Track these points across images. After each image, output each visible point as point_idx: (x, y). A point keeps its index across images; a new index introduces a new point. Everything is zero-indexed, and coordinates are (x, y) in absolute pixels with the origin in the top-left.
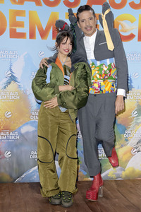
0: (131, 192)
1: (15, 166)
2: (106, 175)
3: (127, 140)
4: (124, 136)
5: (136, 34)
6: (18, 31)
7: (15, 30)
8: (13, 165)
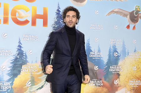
5: (30, 20)
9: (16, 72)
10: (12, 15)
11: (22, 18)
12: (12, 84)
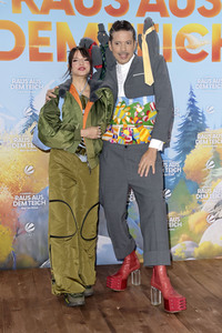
0: (209, 277)
1: (40, 244)
3: (200, 203)
4: (197, 197)
5: (209, 51)
6: (40, 51)
7: (37, 49)
8: (37, 242)
9: (187, 144)
10: (177, 45)
11: (194, 48)
12: (182, 164)
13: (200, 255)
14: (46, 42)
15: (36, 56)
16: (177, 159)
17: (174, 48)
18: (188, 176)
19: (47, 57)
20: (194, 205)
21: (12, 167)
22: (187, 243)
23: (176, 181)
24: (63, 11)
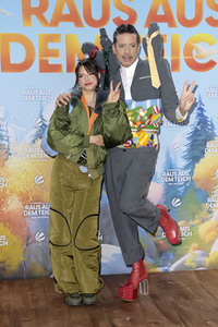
2: (182, 264)
3: (210, 212)
4: (207, 206)
6: (50, 63)
7: (47, 61)
9: (196, 153)
10: (185, 55)
11: (203, 58)
12: (192, 173)
13: (211, 264)
14: (55, 54)
15: (46, 68)
16: (186, 168)
17: (182, 58)
18: (198, 185)
19: (56, 68)
20: (203, 214)
21: (23, 177)
22: (198, 252)
23: (186, 190)
24: (72, 24)
